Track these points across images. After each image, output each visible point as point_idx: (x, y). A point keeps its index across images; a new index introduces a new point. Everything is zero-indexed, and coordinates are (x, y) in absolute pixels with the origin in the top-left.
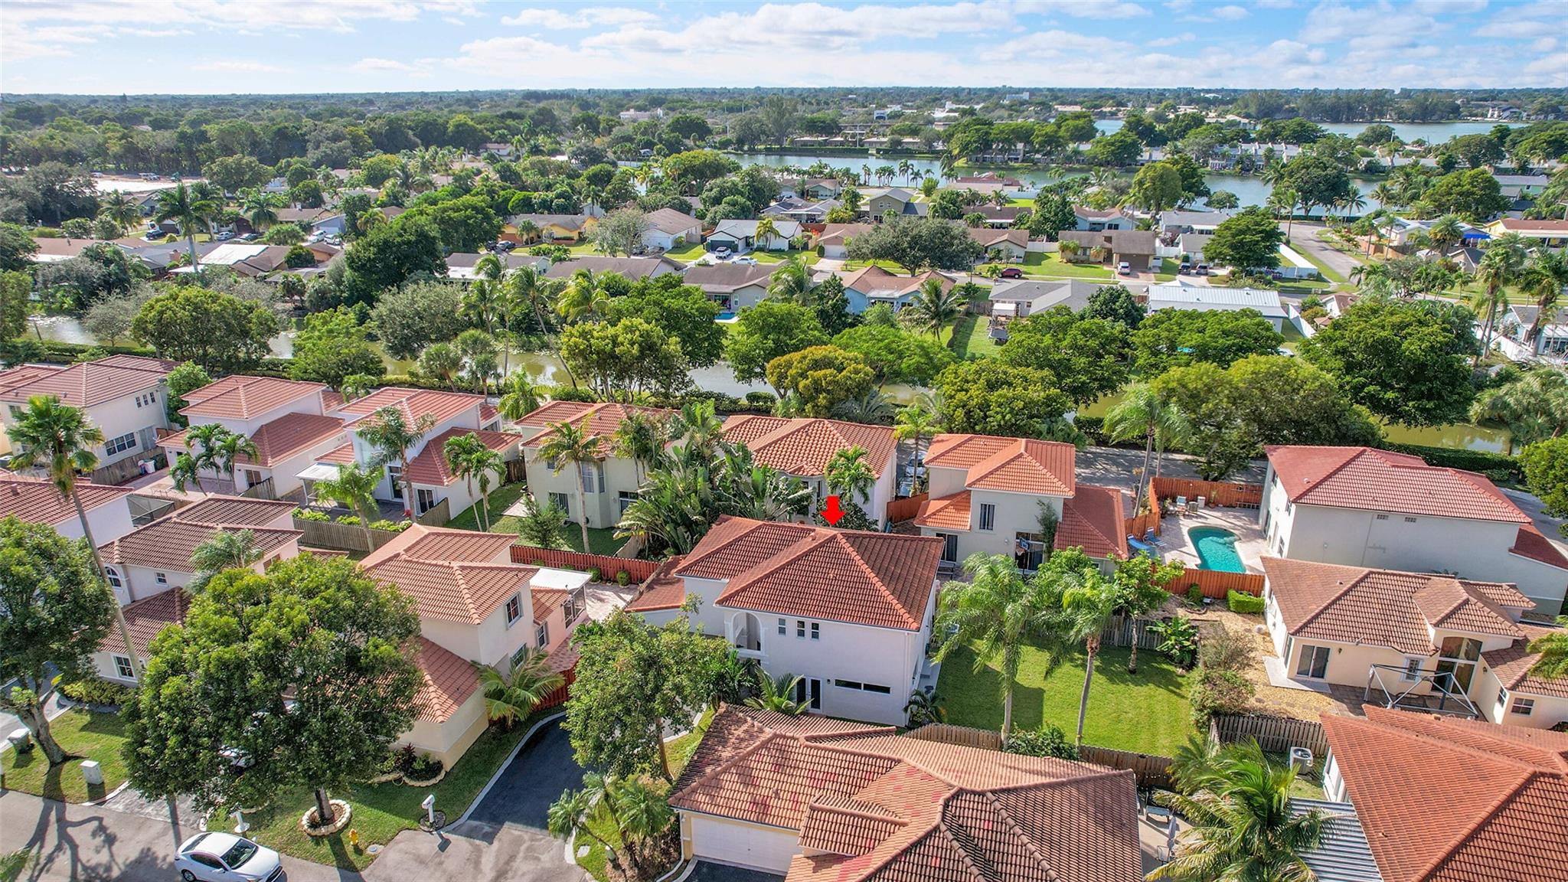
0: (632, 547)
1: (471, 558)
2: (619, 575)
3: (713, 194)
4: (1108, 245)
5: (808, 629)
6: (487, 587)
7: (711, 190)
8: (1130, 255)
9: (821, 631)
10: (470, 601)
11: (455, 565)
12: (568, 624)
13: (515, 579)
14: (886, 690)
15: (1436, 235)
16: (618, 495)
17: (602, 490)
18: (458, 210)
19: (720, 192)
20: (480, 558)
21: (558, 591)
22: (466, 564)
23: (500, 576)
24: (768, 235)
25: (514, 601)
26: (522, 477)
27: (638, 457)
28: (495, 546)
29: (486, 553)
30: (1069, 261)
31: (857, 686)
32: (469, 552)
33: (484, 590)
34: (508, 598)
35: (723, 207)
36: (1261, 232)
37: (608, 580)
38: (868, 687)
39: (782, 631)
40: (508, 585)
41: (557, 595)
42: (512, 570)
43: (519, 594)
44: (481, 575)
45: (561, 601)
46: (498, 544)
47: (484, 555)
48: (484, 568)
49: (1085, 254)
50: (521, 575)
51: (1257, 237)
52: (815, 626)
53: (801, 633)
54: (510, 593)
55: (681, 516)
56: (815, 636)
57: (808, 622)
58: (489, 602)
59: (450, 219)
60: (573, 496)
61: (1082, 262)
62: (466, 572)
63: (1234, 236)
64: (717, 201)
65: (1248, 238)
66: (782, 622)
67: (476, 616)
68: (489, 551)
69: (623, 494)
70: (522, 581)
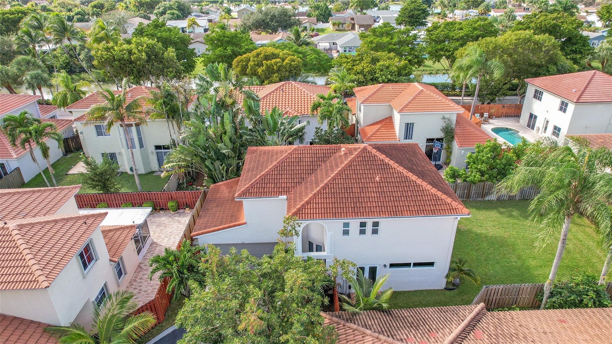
0: (173, 181)
1: (32, 214)
2: (170, 204)
3: (161, 10)
4: (353, 22)
5: (369, 228)
6: (53, 242)
7: (159, 8)
8: (364, 25)
9: (380, 228)
10: (33, 261)
11: (12, 225)
12: (139, 252)
13: (84, 227)
14: (431, 264)
15: (482, 11)
16: (154, 148)
17: (141, 146)
18: (13, 13)
19: (164, 9)
20: (44, 212)
21: (127, 227)
22: (25, 221)
23: (66, 227)
24: (194, 25)
25: (87, 249)
26: (79, 148)
27: (168, 117)
28: (59, 198)
29: (50, 206)
30: (337, 30)
31: (408, 265)
32: (30, 208)
33: (49, 246)
34: (80, 248)
35: (167, 16)
36: (421, 10)
37: (162, 209)
38: (416, 265)
39: (346, 233)
40: (78, 235)
41: (127, 231)
42: (79, 218)
43: (91, 241)
44: (44, 230)
45: (131, 235)
46: (61, 195)
47: (47, 209)
48: (48, 222)
49: (343, 27)
50: (89, 222)
51: (420, 12)
52: (376, 224)
53: (362, 232)
54: (80, 242)
55: (215, 153)
56: (375, 232)
57: (369, 223)
58: (57, 258)
59: (9, 19)
60: (120, 154)
61: (342, 30)
62: (25, 230)
63: (409, 12)
64: (163, 13)
65: (416, 12)
66: (346, 225)
67: (42, 278)
68: (53, 203)
69: (158, 147)
70: (92, 228)
